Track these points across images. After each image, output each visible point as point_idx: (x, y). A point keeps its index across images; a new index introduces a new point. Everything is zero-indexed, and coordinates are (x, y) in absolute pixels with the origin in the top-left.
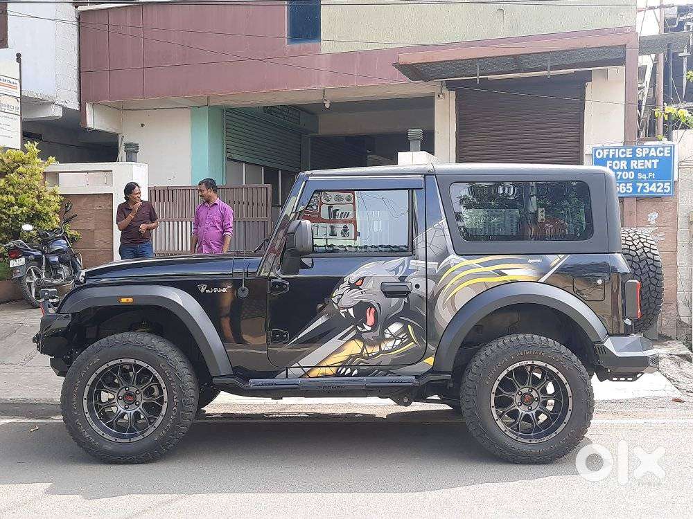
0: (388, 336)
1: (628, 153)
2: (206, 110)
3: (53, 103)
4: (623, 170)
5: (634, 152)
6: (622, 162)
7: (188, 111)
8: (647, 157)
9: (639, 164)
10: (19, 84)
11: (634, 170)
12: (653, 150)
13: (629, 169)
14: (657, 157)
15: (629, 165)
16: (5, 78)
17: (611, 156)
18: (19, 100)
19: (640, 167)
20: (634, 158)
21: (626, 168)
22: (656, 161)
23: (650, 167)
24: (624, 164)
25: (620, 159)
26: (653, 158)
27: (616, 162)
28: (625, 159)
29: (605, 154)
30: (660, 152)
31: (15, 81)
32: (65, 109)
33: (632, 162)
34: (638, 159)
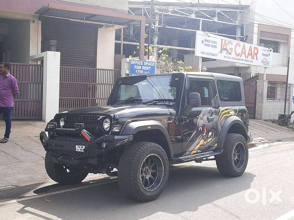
0: (209, 137)
1: (141, 63)
4: (140, 70)
5: (143, 64)
6: (140, 66)
8: (147, 66)
9: (145, 68)
11: (143, 70)
12: (149, 63)
13: (142, 70)
14: (150, 66)
15: (141, 68)
17: (136, 64)
19: (145, 69)
20: (143, 65)
21: (141, 69)
22: (150, 67)
23: (148, 69)
24: (140, 67)
25: (139, 65)
26: (149, 66)
27: (137, 66)
28: (140, 65)
29: (134, 62)
30: (152, 64)
33: (143, 67)
34: (145, 66)
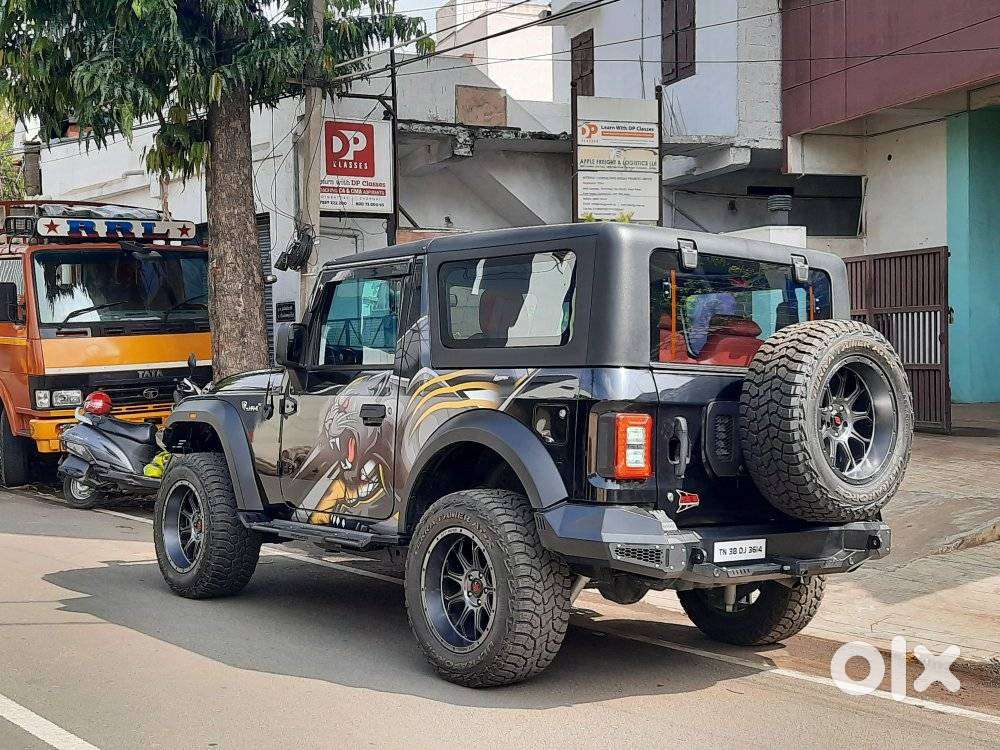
0: (363, 478)
2: (965, 119)
3: (732, 145)
7: (942, 127)
10: (656, 129)
16: (632, 125)
18: (657, 151)
31: (650, 127)
32: (753, 151)
